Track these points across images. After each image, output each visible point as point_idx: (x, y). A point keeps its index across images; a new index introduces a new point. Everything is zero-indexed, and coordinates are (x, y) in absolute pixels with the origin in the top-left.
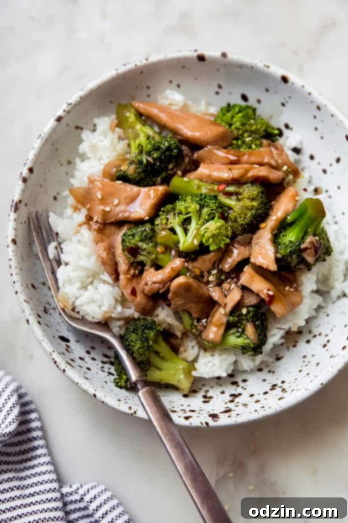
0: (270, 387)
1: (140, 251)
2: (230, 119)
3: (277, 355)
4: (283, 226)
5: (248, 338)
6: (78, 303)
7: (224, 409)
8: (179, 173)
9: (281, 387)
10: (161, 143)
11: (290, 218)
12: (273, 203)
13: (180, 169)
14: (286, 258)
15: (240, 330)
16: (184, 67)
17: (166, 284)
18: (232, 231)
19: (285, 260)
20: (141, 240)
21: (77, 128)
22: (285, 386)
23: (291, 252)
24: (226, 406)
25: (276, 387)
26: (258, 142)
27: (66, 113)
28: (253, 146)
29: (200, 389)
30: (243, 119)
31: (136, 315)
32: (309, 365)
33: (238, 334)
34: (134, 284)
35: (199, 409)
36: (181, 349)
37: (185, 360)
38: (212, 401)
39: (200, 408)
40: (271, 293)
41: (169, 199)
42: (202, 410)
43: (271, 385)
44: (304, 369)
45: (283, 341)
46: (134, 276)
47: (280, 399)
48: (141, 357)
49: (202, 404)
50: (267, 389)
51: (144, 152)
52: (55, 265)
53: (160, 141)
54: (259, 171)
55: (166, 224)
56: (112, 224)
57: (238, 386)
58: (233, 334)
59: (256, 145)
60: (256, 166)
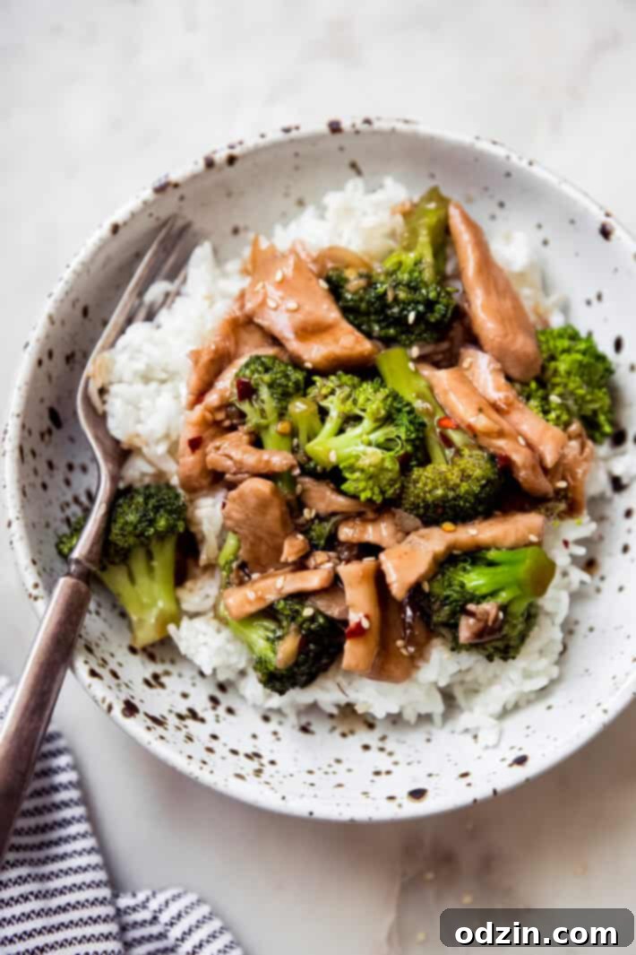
0: (250, 750)
1: (254, 397)
2: (560, 349)
3: (309, 724)
4: (474, 555)
5: (275, 652)
6: (114, 389)
7: (157, 715)
8: (415, 352)
9: (262, 765)
10: (426, 286)
11: (492, 555)
12: (498, 513)
13: (421, 347)
14: (433, 600)
15: (279, 633)
16: (572, 222)
17: (241, 473)
18: (398, 491)
19: (429, 601)
20: (271, 386)
21: (354, 166)
22: (268, 769)
23: (447, 597)
24: (165, 714)
25: (256, 759)
26: (565, 417)
27: (352, 130)
28: (553, 415)
29: (163, 661)
30: (576, 366)
31: (175, 481)
32: (331, 776)
33: (271, 635)
34: (206, 435)
35: (126, 681)
36: (189, 584)
37: (178, 601)
38: (158, 690)
39: (131, 682)
40: (366, 624)
41: (365, 370)
42: (127, 686)
43: (255, 750)
44: (318, 774)
45: (335, 711)
46: (217, 424)
47: (239, 776)
48: (120, 537)
49: (140, 681)
50: (242, 751)
51: (394, 277)
52: (142, 313)
53: (429, 283)
54: (517, 451)
55: (326, 397)
56: (260, 328)
57: (214, 708)
58: (267, 629)
59: (558, 418)
60: (522, 441)
